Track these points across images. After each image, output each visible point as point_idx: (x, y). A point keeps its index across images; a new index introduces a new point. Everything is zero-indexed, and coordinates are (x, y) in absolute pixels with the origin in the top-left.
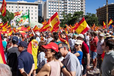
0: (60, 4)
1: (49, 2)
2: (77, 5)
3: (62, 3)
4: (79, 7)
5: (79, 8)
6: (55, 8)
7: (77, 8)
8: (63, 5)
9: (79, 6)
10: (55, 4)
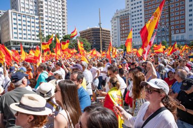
0: (32, 20)
1: (14, 14)
2: (57, 24)
3: (36, 19)
4: (60, 27)
5: (60, 29)
6: (24, 25)
7: (57, 28)
8: (37, 21)
9: (60, 25)
10: (24, 19)
